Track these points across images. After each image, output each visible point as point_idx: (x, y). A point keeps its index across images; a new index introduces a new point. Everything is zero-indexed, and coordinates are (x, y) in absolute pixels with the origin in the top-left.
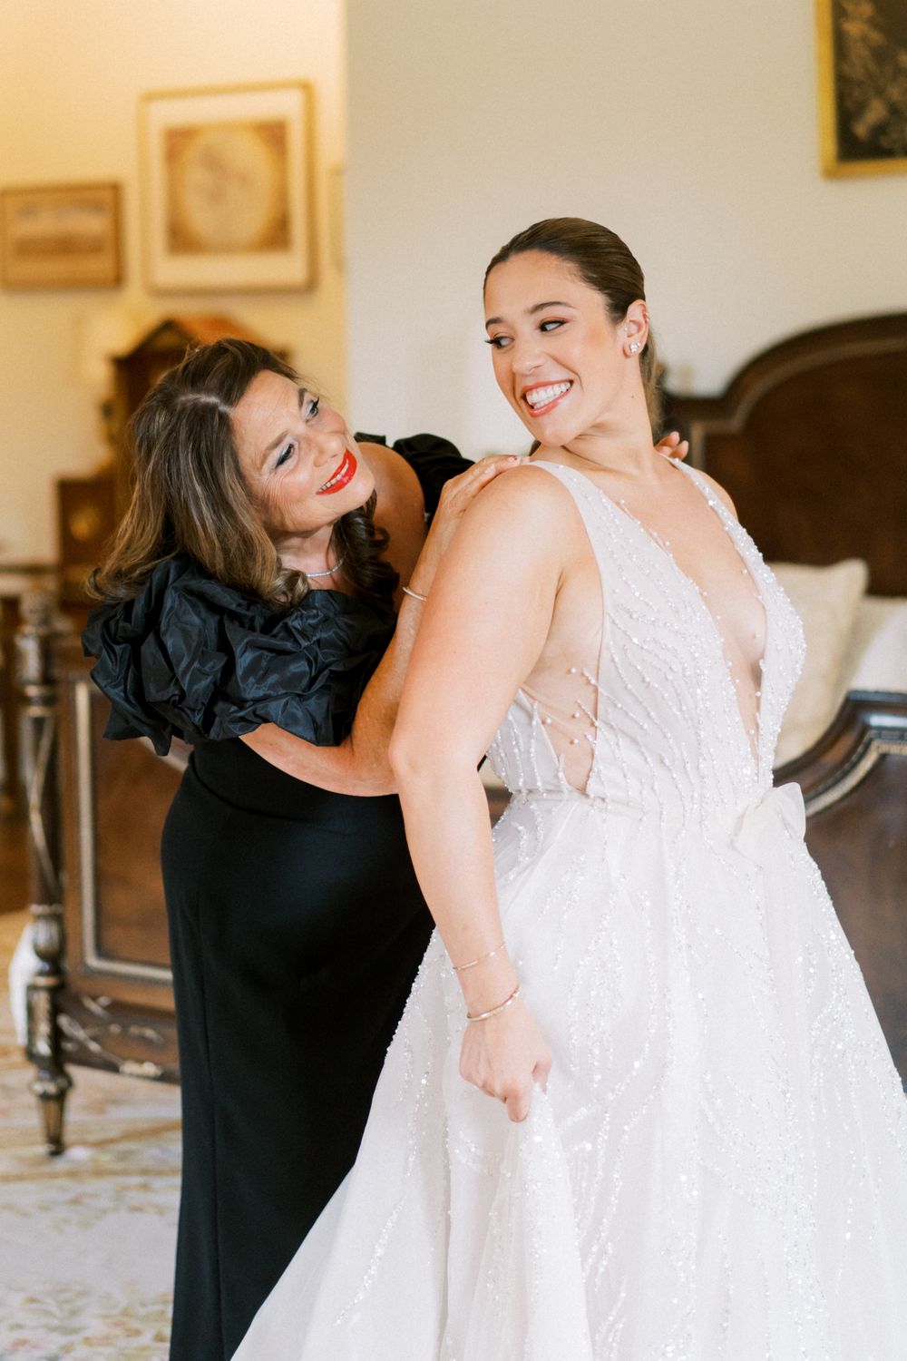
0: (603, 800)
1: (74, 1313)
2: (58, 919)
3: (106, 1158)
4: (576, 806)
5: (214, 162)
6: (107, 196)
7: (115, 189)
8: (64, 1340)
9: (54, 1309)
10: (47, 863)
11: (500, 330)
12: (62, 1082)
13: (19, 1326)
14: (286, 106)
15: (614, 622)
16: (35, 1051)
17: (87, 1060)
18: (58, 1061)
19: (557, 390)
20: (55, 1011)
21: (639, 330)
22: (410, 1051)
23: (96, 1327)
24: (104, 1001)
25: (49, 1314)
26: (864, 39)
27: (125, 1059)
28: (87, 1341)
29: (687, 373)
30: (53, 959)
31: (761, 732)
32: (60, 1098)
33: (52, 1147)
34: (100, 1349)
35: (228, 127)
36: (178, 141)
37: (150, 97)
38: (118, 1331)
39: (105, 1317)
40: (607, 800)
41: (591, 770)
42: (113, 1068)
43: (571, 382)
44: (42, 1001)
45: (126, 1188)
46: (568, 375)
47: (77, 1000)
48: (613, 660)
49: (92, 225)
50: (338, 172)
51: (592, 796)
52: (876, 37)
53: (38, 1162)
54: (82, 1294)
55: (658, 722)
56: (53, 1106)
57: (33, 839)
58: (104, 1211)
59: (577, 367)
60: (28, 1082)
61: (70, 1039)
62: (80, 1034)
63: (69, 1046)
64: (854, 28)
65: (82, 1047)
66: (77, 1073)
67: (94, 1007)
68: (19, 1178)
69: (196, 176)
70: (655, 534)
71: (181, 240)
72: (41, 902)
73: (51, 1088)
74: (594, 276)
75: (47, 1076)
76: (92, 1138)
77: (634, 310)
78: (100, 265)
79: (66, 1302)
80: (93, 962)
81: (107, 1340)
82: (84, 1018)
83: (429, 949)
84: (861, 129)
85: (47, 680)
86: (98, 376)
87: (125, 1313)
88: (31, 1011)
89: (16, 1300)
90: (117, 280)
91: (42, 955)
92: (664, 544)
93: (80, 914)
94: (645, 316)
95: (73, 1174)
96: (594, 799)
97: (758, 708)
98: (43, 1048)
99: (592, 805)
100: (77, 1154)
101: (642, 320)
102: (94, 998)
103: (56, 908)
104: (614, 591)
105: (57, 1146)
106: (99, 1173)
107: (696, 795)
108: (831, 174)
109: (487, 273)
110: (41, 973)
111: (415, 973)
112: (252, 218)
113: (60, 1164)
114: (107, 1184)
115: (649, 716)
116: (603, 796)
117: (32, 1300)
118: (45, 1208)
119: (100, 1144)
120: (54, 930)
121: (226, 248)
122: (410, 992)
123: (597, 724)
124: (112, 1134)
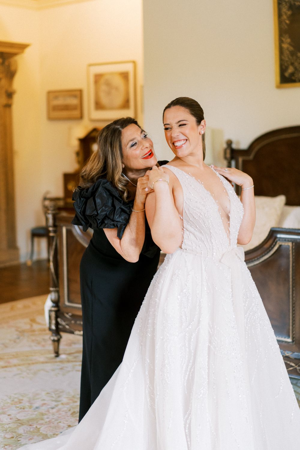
0: (186, 249)
1: (59, 397)
2: (58, 292)
3: (70, 358)
4: (179, 252)
5: (108, 84)
6: (78, 93)
7: (81, 91)
8: (56, 403)
9: (54, 396)
10: (55, 277)
11: (168, 126)
12: (59, 337)
13: (44, 400)
14: (129, 68)
15: (186, 202)
16: (51, 328)
17: (66, 331)
18: (58, 331)
19: (183, 142)
20: (57, 317)
21: (203, 127)
22: (141, 319)
23: (65, 400)
24: (70, 314)
25: (52, 397)
26: (288, 49)
27: (76, 330)
28: (62, 404)
29: (238, 143)
30: (56, 303)
31: (230, 233)
32: (58, 341)
33: (56, 355)
34: (65, 406)
35: (112, 74)
36: (98, 78)
37: (90, 65)
38: (71, 401)
39: (67, 398)
40: (187, 250)
41: (183, 242)
42: (72, 333)
43: (187, 140)
44: (53, 314)
45: (76, 365)
46: (186, 138)
47: (63, 314)
48: (186, 212)
49: (74, 102)
50: (142, 87)
51: (183, 248)
52: (291, 48)
53: (52, 358)
54: (62, 392)
55: (199, 228)
56: (56, 343)
57: (51, 270)
58: (69, 371)
59: (188, 136)
60: (49, 337)
61: (61, 325)
62: (63, 323)
63: (60, 327)
64: (285, 46)
65: (64, 327)
66: (62, 334)
67: (67, 316)
68: (47, 362)
69: (103, 88)
70: (199, 180)
71: (99, 106)
72: (53, 287)
73: (56, 338)
74: (193, 113)
75: (54, 335)
76: (67, 352)
77: (202, 122)
78: (76, 113)
79: (57, 394)
80: (67, 303)
81: (67, 404)
82: (65, 319)
83: (147, 293)
84: (287, 74)
85: (55, 226)
86: (75, 144)
87: (73, 397)
88: (50, 317)
89: (44, 393)
90: (81, 117)
91: (53, 302)
92: (202, 183)
93: (63, 290)
94: (205, 124)
95: (61, 362)
96: (184, 250)
97: (229, 227)
98: (53, 327)
99: (183, 251)
100: (63, 356)
101: (204, 125)
102: (67, 314)
103: (57, 289)
104: (186, 194)
105: (57, 354)
106: (68, 361)
107: (211, 248)
108: (278, 87)
109: (164, 111)
110: (53, 307)
111: (143, 299)
112: (119, 100)
113: (58, 359)
114: (70, 364)
115: (197, 227)
116: (186, 248)
117: (48, 393)
118: (53, 370)
119: (70, 354)
120: (56, 294)
121: (112, 108)
122: (142, 304)
123: (184, 229)
124: (73, 351)
